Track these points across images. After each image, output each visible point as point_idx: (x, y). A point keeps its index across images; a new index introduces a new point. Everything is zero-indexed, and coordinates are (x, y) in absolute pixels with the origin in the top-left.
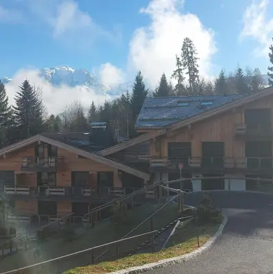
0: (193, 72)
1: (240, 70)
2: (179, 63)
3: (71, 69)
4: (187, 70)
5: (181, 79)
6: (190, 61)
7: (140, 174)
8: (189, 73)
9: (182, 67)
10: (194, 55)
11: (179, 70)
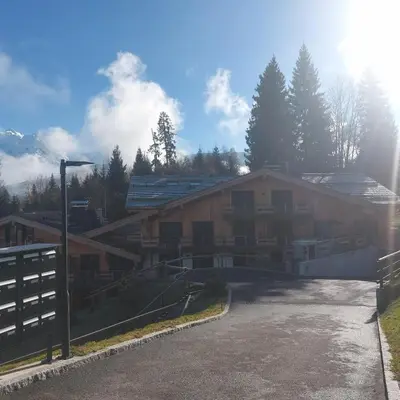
0: (170, 147)
1: (216, 149)
2: (155, 138)
3: (19, 134)
4: (163, 146)
5: (157, 153)
6: (166, 136)
7: (131, 256)
8: (166, 148)
9: (158, 142)
10: (170, 131)
11: (156, 145)
